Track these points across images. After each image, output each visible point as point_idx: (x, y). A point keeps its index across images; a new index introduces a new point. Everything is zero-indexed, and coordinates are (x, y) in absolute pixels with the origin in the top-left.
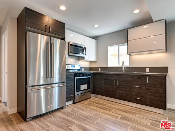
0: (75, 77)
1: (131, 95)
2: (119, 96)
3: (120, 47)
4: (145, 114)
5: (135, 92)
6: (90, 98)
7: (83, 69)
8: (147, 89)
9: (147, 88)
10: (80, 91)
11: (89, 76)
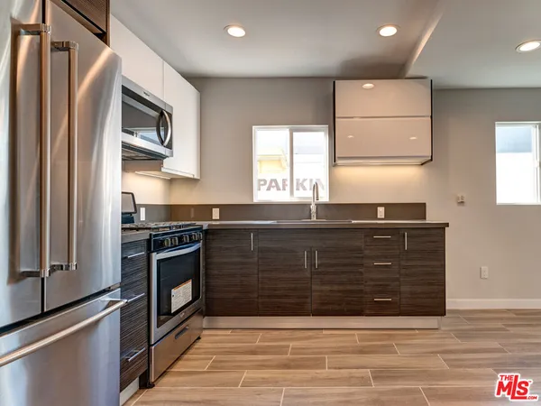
0: (154, 254)
1: (361, 291)
2: (322, 304)
3: (295, 134)
4: (409, 342)
5: (372, 280)
6: (199, 338)
7: (143, 211)
8: (406, 267)
9: (403, 263)
10: (170, 314)
11: (193, 242)
